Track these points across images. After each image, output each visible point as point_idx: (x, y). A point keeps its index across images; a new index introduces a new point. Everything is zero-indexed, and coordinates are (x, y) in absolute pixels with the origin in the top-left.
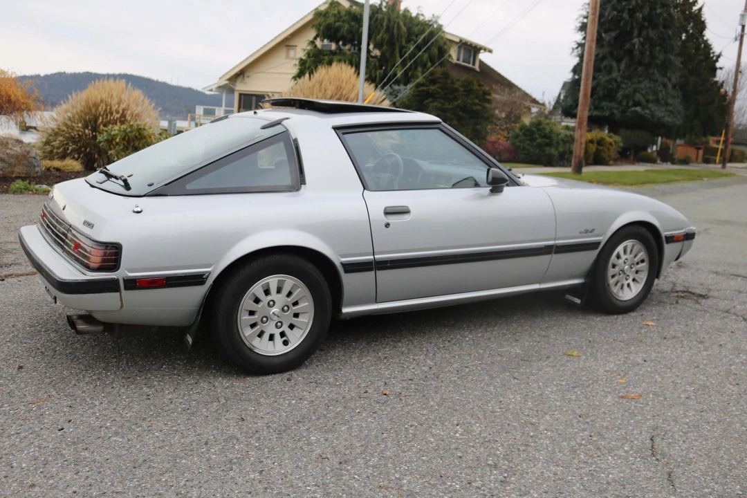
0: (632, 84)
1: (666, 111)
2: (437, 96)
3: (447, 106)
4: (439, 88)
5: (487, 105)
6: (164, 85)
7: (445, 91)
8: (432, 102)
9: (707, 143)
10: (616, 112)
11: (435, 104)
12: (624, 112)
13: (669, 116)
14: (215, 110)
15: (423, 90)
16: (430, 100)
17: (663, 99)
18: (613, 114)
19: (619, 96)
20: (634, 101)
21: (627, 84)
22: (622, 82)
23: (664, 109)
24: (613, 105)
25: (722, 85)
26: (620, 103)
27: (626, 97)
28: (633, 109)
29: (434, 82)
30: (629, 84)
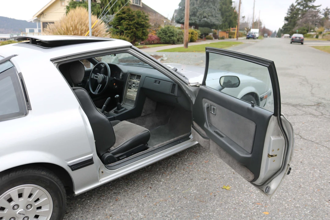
0: (203, 9)
1: (216, 19)
2: (126, 19)
3: (130, 23)
4: (127, 15)
5: (147, 21)
6: (14, 20)
7: (129, 17)
8: (124, 21)
9: (229, 30)
10: (197, 21)
11: (125, 22)
12: (200, 21)
13: (217, 21)
14: (34, 30)
15: (120, 17)
16: (123, 21)
17: (214, 15)
18: (196, 21)
19: (198, 14)
20: (203, 16)
21: (200, 9)
22: (198, 9)
23: (215, 19)
24: (196, 18)
25: (235, 8)
26: (198, 17)
27: (200, 14)
28: (203, 19)
29: (124, 13)
30: (201, 9)
